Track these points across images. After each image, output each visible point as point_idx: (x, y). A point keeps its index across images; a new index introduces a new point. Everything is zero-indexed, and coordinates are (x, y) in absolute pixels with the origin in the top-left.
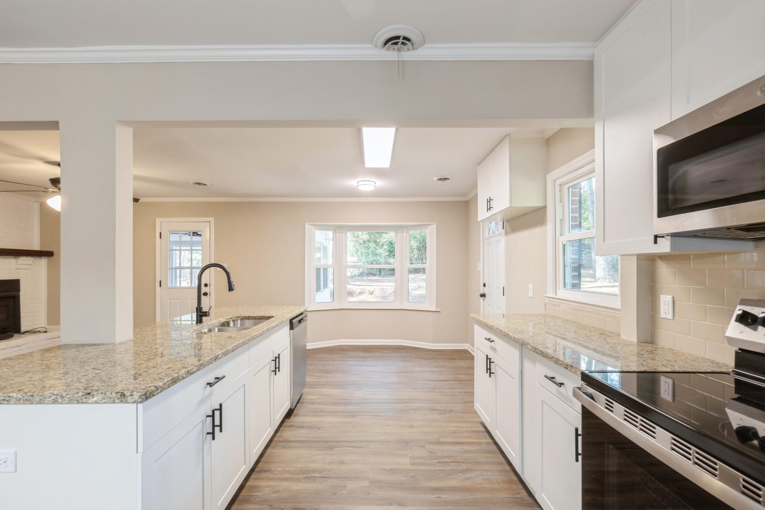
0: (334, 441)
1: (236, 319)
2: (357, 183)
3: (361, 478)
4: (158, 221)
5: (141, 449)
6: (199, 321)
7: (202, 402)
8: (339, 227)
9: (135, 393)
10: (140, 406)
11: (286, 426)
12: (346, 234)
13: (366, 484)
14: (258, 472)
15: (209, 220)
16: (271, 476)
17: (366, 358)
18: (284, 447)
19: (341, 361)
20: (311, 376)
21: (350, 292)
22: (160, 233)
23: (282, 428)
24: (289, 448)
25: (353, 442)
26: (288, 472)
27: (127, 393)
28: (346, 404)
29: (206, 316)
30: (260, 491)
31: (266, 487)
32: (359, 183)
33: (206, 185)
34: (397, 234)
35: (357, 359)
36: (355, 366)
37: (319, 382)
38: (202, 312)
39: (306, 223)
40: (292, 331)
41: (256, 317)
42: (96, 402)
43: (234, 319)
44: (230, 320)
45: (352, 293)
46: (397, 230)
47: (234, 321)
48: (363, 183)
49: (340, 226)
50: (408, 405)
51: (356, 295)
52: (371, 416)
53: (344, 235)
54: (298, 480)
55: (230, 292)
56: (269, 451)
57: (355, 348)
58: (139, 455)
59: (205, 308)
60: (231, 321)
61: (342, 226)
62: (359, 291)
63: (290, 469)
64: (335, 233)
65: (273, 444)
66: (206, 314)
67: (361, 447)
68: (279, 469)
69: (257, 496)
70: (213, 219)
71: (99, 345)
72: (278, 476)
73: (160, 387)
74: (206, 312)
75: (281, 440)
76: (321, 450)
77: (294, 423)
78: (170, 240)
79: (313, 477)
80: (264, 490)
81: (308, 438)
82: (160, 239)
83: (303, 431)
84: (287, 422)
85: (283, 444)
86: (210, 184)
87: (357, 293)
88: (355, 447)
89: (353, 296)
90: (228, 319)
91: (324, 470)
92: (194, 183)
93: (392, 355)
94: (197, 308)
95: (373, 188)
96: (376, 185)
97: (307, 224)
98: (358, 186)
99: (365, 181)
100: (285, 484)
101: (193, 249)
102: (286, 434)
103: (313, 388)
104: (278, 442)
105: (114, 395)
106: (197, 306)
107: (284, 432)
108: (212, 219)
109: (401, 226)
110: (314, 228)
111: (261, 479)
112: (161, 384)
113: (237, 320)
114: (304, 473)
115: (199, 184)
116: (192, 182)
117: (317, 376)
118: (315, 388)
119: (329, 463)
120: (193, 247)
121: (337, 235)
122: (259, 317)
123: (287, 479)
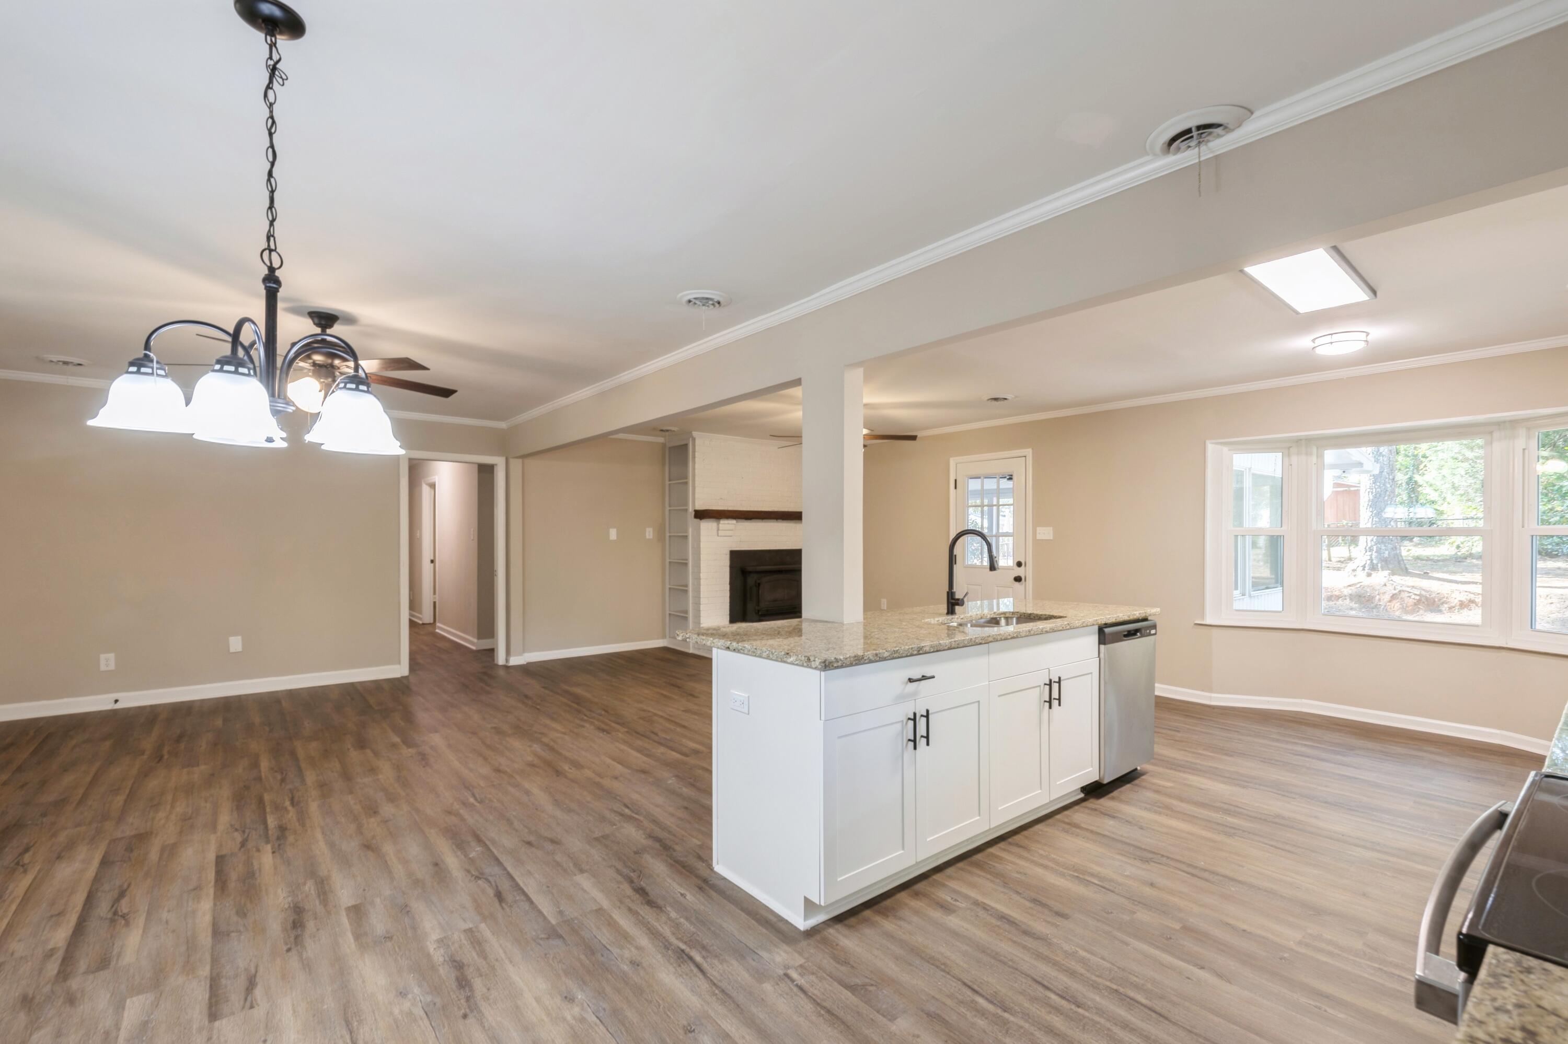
0: (1159, 854)
1: (1011, 616)
2: (1313, 341)
3: (1171, 916)
4: (953, 462)
5: (823, 718)
6: (951, 611)
7: (901, 698)
8: (1298, 441)
9: (817, 659)
10: (823, 673)
11: (1086, 807)
12: (1320, 456)
13: (1177, 926)
14: (1010, 844)
15: (1024, 454)
16: (1025, 854)
17: (1352, 748)
18: (1064, 830)
19: (1278, 741)
20: (1185, 750)
21: (1427, 599)
22: (956, 480)
23: (1077, 807)
24: (1072, 834)
25: (1196, 867)
26: (1053, 860)
27: (812, 659)
28: (1227, 812)
29: (958, 604)
30: (1000, 864)
31: (1011, 863)
32: (1318, 342)
33: (1006, 399)
34: (1490, 443)
35: (1323, 746)
36: (1308, 757)
37: (1196, 764)
38: (954, 599)
39: (1208, 442)
40: (1102, 647)
41: (1041, 615)
42: (792, 663)
43: (1007, 615)
44: (1002, 616)
45: (1435, 601)
46: (1491, 433)
47: (1007, 618)
48: (1328, 339)
49: (1301, 440)
50: (1391, 859)
51: (1450, 608)
52: (1272, 846)
53: (1314, 459)
54: (1062, 875)
55: (991, 572)
56: (1039, 827)
57: (1339, 725)
58: (822, 722)
59: (958, 596)
60: (1002, 619)
61: (1306, 439)
62: (1464, 597)
63: (1058, 858)
64: (1289, 456)
65: (1050, 821)
66: (959, 602)
67: (1206, 880)
68: (1042, 852)
69: (994, 866)
70: (1030, 450)
71: (826, 622)
72: (1035, 859)
73: (841, 660)
74: (958, 599)
75: (1066, 820)
76: (1125, 855)
77: (1101, 807)
78: (969, 489)
79: (1087, 881)
80: (1006, 864)
81: (1113, 833)
82: (955, 490)
83: (1111, 822)
84: (1091, 803)
85: (1067, 827)
86: (1013, 396)
87: (1455, 602)
88: (1193, 875)
89: (1440, 611)
90: (998, 614)
91: (1111, 880)
92: (989, 400)
93: (1446, 760)
94: (948, 593)
95: (1362, 345)
96: (1369, 338)
97: (1211, 443)
98: (1314, 348)
99: (1332, 334)
100: (1039, 871)
101: (1001, 503)
102: (1078, 816)
103: (1175, 770)
104: (1059, 820)
105: (803, 658)
106: (948, 590)
107: (1077, 814)
108: (1028, 452)
109: (1504, 422)
110: (1229, 450)
111: (1009, 852)
112: (842, 657)
113: (1012, 618)
114: (1075, 871)
115: (996, 399)
116: (987, 399)
117: (1199, 754)
118: (1180, 771)
119: (1127, 876)
120: (1000, 500)
121: (1294, 459)
122: (1045, 617)
123: (1046, 867)
